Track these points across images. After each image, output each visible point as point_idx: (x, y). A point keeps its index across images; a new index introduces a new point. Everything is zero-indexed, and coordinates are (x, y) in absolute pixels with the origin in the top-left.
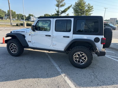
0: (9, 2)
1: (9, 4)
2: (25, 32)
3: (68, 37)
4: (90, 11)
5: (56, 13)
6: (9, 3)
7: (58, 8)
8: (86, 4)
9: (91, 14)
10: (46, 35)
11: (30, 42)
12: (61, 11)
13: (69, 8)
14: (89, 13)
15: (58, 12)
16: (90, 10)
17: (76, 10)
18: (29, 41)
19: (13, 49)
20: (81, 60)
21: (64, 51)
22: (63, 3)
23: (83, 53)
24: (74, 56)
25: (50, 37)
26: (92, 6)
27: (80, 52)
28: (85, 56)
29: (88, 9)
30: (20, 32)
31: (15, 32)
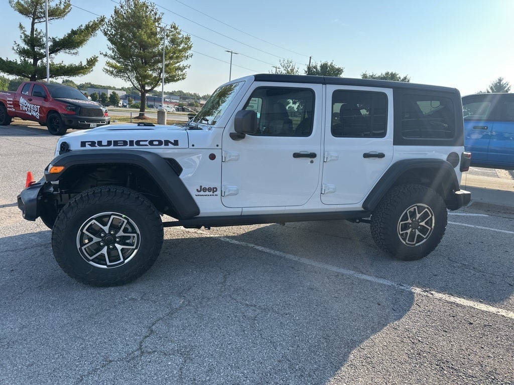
2: (182, 144)
3: (381, 156)
7: (30, 20)
8: (163, 24)
9: (184, 68)
10: (298, 151)
11: (214, 190)
12: (54, 40)
14: (176, 65)
18: (205, 190)
19: (106, 247)
20: (418, 233)
21: (363, 209)
22: (60, 3)
23: (426, 206)
24: (400, 224)
25: (312, 162)
26: (188, 39)
27: (418, 204)
28: (431, 216)
29: (171, 46)
30: (147, 143)
31: (100, 143)
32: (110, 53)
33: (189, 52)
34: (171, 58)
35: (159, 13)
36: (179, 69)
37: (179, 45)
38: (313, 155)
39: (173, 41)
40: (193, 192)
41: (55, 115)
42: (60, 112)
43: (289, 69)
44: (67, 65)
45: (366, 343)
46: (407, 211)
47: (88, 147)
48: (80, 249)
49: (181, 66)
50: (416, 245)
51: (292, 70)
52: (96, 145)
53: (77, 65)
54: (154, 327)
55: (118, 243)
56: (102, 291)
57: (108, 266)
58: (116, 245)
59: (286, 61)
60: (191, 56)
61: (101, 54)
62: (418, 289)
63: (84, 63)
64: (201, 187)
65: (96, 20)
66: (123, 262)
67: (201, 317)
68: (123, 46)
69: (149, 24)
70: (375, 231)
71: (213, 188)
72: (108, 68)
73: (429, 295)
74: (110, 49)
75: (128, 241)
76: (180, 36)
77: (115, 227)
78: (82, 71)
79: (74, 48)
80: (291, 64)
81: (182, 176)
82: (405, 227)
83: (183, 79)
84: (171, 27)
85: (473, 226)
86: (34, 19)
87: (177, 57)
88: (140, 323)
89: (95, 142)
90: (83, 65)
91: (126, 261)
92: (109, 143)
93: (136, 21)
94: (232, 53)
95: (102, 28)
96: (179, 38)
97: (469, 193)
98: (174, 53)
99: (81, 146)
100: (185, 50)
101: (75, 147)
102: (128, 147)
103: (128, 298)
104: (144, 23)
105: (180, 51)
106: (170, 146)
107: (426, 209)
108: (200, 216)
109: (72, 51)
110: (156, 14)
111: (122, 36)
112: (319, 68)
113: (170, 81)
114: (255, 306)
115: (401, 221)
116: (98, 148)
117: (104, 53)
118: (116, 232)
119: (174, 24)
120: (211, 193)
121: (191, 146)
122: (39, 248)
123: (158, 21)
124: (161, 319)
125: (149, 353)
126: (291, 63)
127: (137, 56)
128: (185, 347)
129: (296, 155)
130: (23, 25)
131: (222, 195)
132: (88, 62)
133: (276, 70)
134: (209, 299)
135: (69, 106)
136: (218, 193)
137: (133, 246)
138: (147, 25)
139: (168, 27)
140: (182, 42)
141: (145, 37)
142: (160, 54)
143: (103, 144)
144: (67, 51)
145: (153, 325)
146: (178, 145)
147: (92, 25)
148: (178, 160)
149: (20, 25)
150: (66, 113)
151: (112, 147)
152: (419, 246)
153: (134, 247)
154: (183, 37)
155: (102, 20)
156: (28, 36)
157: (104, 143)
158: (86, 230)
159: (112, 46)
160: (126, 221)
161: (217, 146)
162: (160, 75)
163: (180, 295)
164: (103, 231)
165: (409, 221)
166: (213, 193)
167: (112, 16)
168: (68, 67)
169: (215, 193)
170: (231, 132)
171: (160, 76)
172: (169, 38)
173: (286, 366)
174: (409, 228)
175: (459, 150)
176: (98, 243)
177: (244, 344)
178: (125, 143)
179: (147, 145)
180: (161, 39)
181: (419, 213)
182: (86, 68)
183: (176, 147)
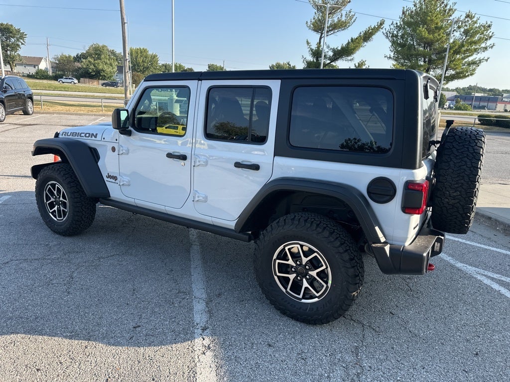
0: (125, 17)
1: (123, 24)
2: (99, 137)
3: (256, 167)
4: (476, 50)
5: (310, 58)
6: (122, 19)
7: (318, 36)
8: (455, 16)
9: (480, 61)
10: (171, 151)
11: (115, 178)
12: (333, 50)
13: (367, 36)
14: (470, 59)
15: (317, 54)
16: (475, 43)
17: (402, 46)
18: (110, 177)
19: (56, 206)
20: (305, 284)
22: (342, 16)
23: (315, 249)
24: (276, 262)
25: (184, 165)
26: (488, 26)
28: (324, 267)
29: (464, 38)
33: (489, 43)
34: (457, 52)
35: (450, 3)
36: (473, 63)
37: (472, 36)
38: (184, 158)
39: (466, 32)
46: (286, 247)
49: (477, 59)
52: (66, 135)
57: (57, 220)
58: (60, 206)
60: (492, 47)
61: (385, 57)
64: (109, 174)
74: (392, 51)
77: (58, 193)
79: (350, 55)
81: (99, 164)
83: (472, 74)
84: (466, 17)
86: (322, 34)
91: (64, 219)
95: (385, 32)
96: (475, 28)
98: (463, 45)
99: (62, 135)
100: (480, 40)
104: (429, 18)
106: (93, 138)
107: (316, 254)
108: (110, 198)
109: (349, 58)
110: (446, 6)
115: (277, 259)
117: (388, 56)
118: (59, 197)
119: (470, 12)
120: (114, 181)
121: (103, 140)
123: (448, 13)
129: (170, 156)
130: (309, 41)
131: (119, 184)
138: (432, 20)
141: (425, 34)
143: (68, 134)
144: (345, 58)
148: (98, 149)
149: (307, 41)
151: (71, 137)
153: (67, 210)
155: (382, 23)
156: (313, 50)
158: (48, 192)
161: (117, 140)
164: (54, 194)
165: (291, 262)
169: (117, 181)
172: (461, 30)
178: (76, 134)
179: (83, 137)
183: (95, 139)
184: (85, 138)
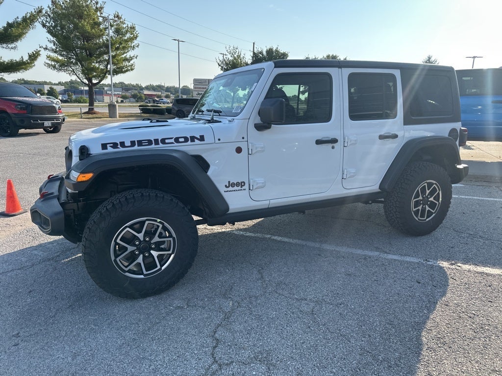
2: (207, 140)
3: (396, 136)
8: (105, 13)
9: (131, 58)
11: (242, 184)
13: (27, 22)
14: (124, 56)
18: (233, 185)
19: (141, 256)
20: (427, 208)
21: (379, 190)
23: (434, 182)
24: (413, 201)
25: (333, 148)
26: (133, 28)
27: (428, 181)
28: (438, 191)
29: (116, 36)
30: (172, 140)
31: (122, 144)
32: (51, 46)
33: (136, 42)
34: (117, 49)
35: (100, 2)
36: (126, 59)
37: (124, 35)
38: (334, 141)
39: (118, 31)
40: (222, 188)
41: (4, 115)
42: (9, 111)
43: (236, 56)
44: (7, 61)
45: (429, 324)
46: (419, 188)
47: (110, 149)
48: (115, 261)
49: (128, 57)
50: (427, 220)
51: (239, 56)
52: (119, 146)
53: (18, 60)
54: (217, 335)
55: (154, 249)
56: (143, 303)
57: (145, 275)
58: (152, 252)
59: (232, 48)
60: (138, 46)
61: (41, 47)
62: (444, 263)
63: (26, 58)
64: (229, 182)
65: (33, 11)
66: (160, 269)
67: (259, 318)
68: (66, 38)
69: (91, 13)
70: (390, 211)
71: (242, 182)
72: (50, 62)
73: (458, 268)
74: (51, 42)
75: (162, 246)
76: (124, 26)
77: (150, 234)
78: (23, 66)
79: (12, 43)
80: (237, 51)
81: (210, 173)
82: (417, 204)
83: (132, 70)
84: (115, 17)
85: (457, 196)
87: (124, 48)
88: (201, 333)
89: (118, 144)
90: (24, 60)
91: (163, 268)
92: (133, 143)
93: (76, 11)
94: (178, 41)
95: (40, 20)
96: (124, 28)
97: (467, 166)
98: (121, 43)
99: (103, 149)
100: (131, 39)
101: (96, 150)
102: (153, 146)
103: (173, 307)
104: (85, 13)
105: (126, 41)
106: (197, 142)
107: (435, 185)
108: (229, 212)
109: (10, 46)
110: (97, 3)
111: (63, 27)
112: (265, 53)
113: (119, 73)
114: (306, 299)
115: (414, 199)
116: (121, 149)
117: (44, 47)
118: (151, 239)
119: (118, 13)
120: (239, 188)
121: (217, 141)
122: (48, 263)
123: (100, 11)
124: (219, 325)
125: (227, 364)
126: (237, 49)
127: (81, 48)
128: (260, 352)
129: (318, 142)
131: (250, 189)
132: (30, 56)
133: (223, 57)
134: (256, 298)
135: (19, 105)
136: (246, 187)
137: (169, 250)
138: (89, 15)
139: (111, 17)
140: (127, 31)
141: (88, 28)
142: (107, 46)
143: (126, 145)
144: (5, 45)
145: (215, 333)
146: (204, 140)
147: (30, 16)
148: (204, 156)
150: (16, 112)
151: (136, 147)
152: (429, 221)
153: (170, 252)
154: (128, 26)
155: (40, 11)
157: (128, 143)
158: (120, 240)
159: (52, 39)
160: (161, 226)
161: (243, 138)
162: (107, 66)
163: (225, 296)
164: (138, 239)
165: (421, 198)
166: (241, 187)
167: (49, 7)
168: (8, 63)
169: (243, 188)
170: (256, 123)
171: (107, 68)
172: (113, 28)
173: (370, 359)
174: (421, 204)
175: (458, 126)
176: (133, 252)
177: (317, 341)
178: (150, 142)
179: (173, 143)
180: (106, 29)
181: (428, 190)
182: (28, 63)
183: (202, 142)
184: (176, 144)
